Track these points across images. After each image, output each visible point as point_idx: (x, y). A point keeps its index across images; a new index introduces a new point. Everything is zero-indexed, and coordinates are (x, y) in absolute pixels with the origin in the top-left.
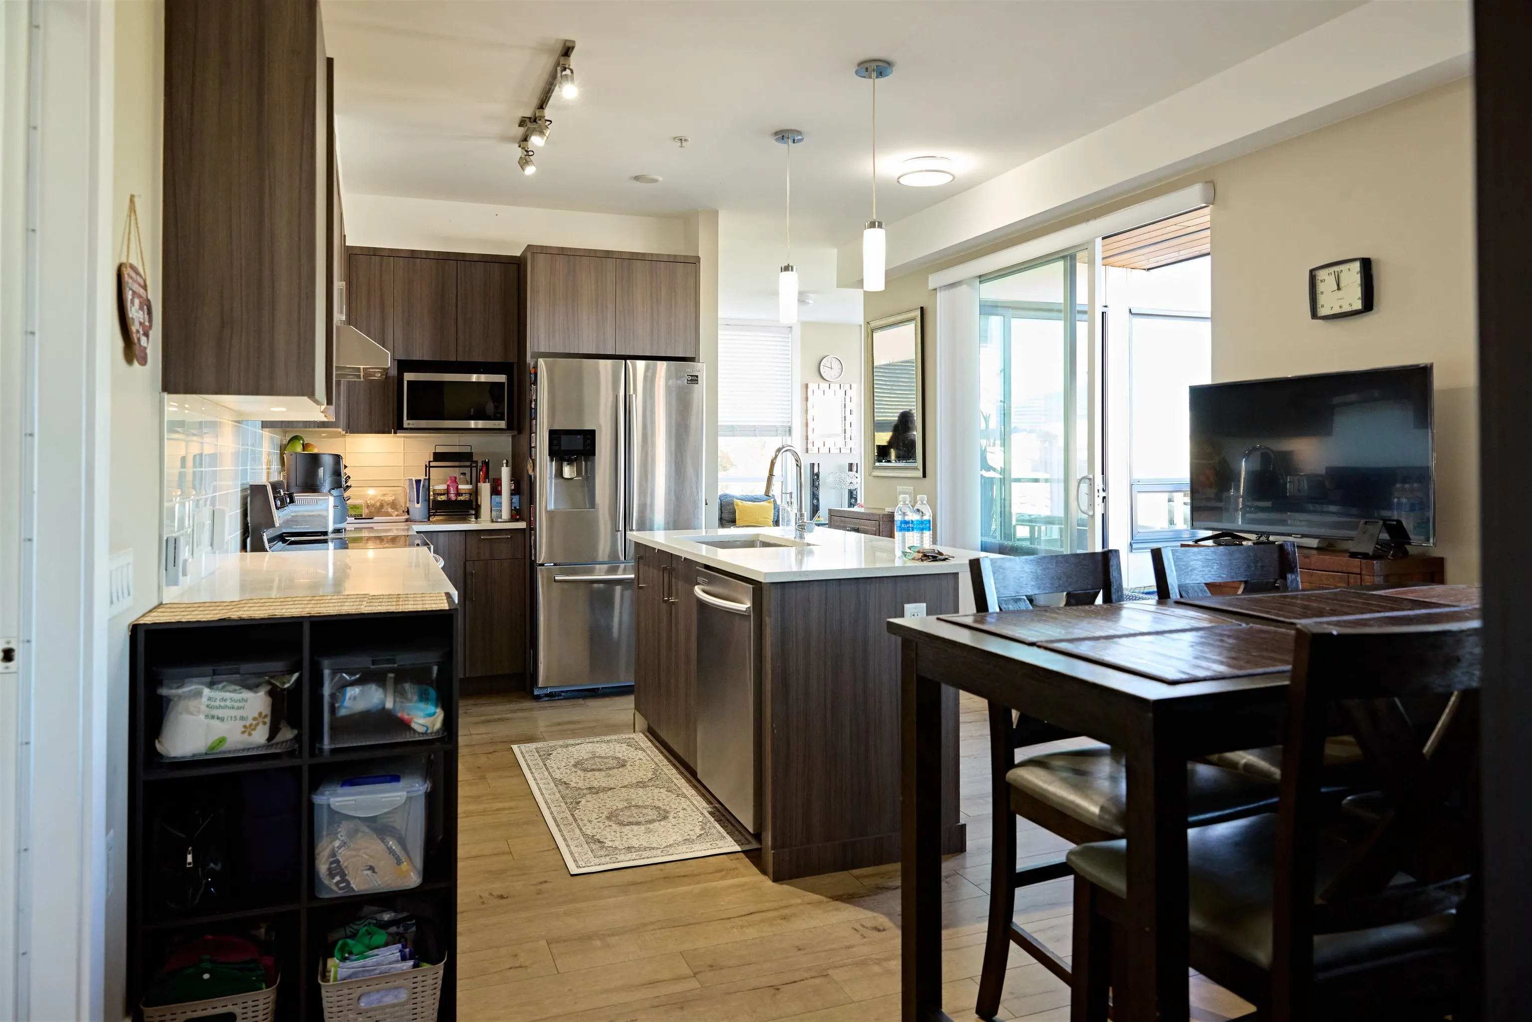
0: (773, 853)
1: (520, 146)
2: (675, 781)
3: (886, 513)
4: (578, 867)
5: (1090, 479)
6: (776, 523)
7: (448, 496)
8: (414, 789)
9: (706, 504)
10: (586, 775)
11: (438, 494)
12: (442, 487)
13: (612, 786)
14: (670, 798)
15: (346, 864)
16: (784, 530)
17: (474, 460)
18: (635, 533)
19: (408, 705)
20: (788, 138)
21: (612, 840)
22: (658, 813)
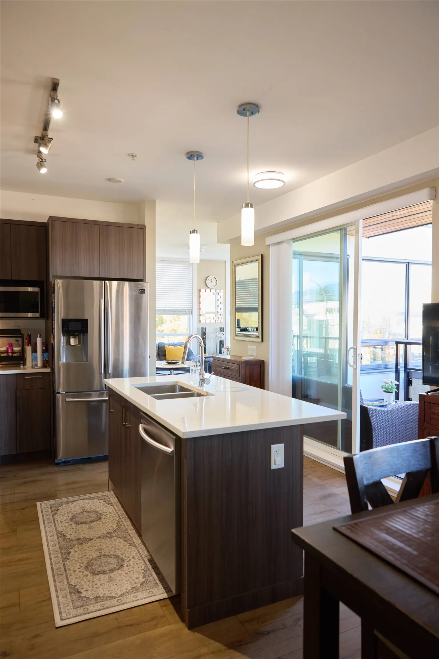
0: (189, 610)
1: (37, 157)
2: (130, 531)
3: (243, 360)
4: (62, 619)
5: (355, 349)
7: (7, 354)
9: (149, 358)
10: (77, 527)
11: (2, 353)
12: (4, 349)
13: (92, 537)
14: (125, 547)
17: (22, 333)
20: (195, 157)
21: (87, 589)
22: (117, 561)
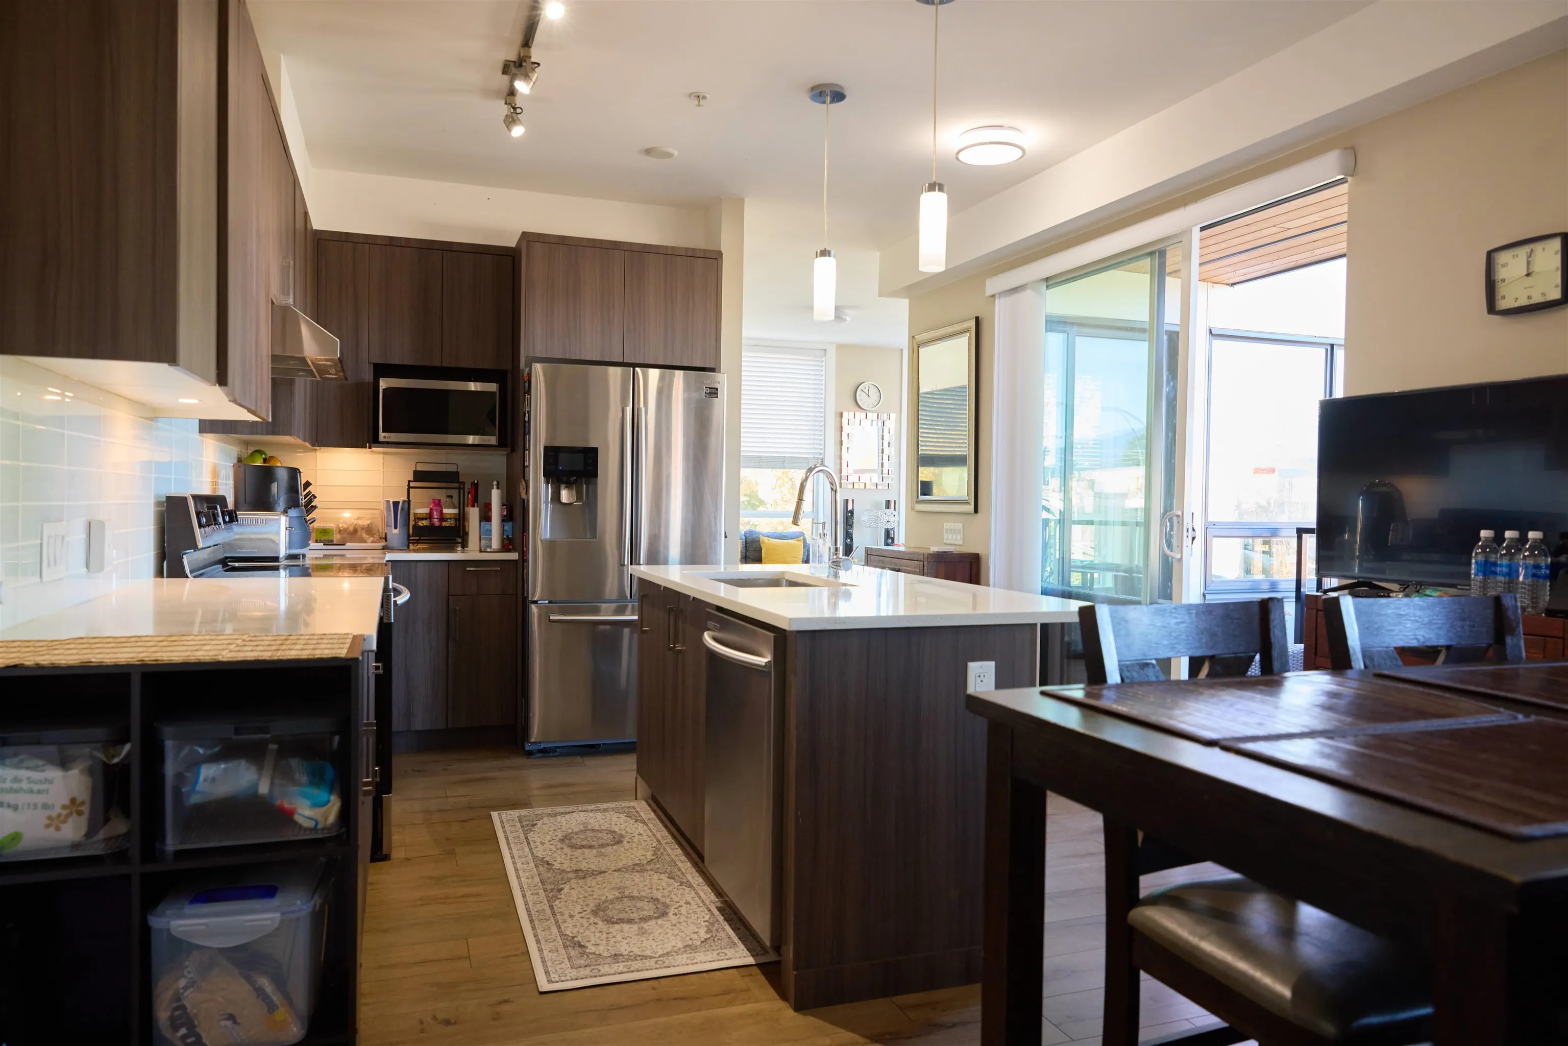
0: (795, 975)
1: (506, 104)
2: (680, 864)
3: (931, 552)
4: (550, 981)
5: (1179, 516)
6: (807, 561)
7: (431, 521)
8: (294, 908)
9: (726, 537)
10: (574, 853)
11: (420, 519)
12: (424, 511)
13: (603, 869)
14: (672, 888)
15: (195, 1011)
16: (815, 568)
17: (460, 480)
18: (643, 568)
19: (293, 789)
20: (827, 96)
21: (597, 943)
22: (655, 907)
